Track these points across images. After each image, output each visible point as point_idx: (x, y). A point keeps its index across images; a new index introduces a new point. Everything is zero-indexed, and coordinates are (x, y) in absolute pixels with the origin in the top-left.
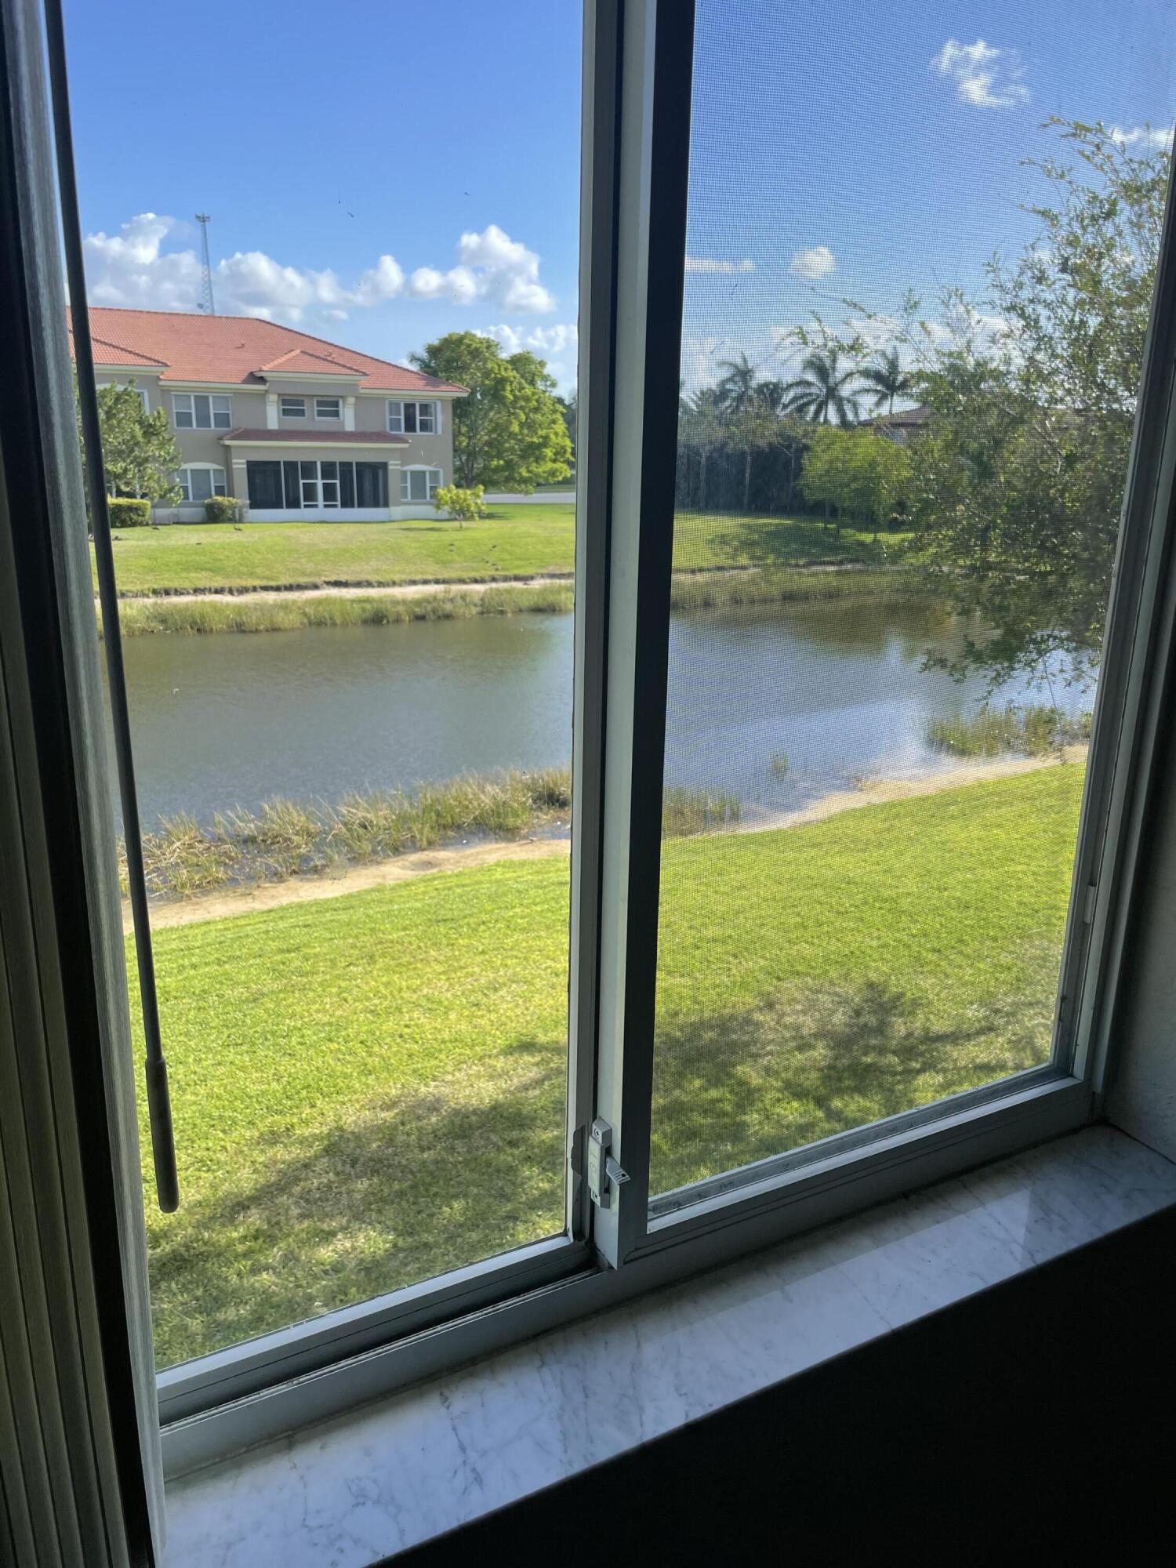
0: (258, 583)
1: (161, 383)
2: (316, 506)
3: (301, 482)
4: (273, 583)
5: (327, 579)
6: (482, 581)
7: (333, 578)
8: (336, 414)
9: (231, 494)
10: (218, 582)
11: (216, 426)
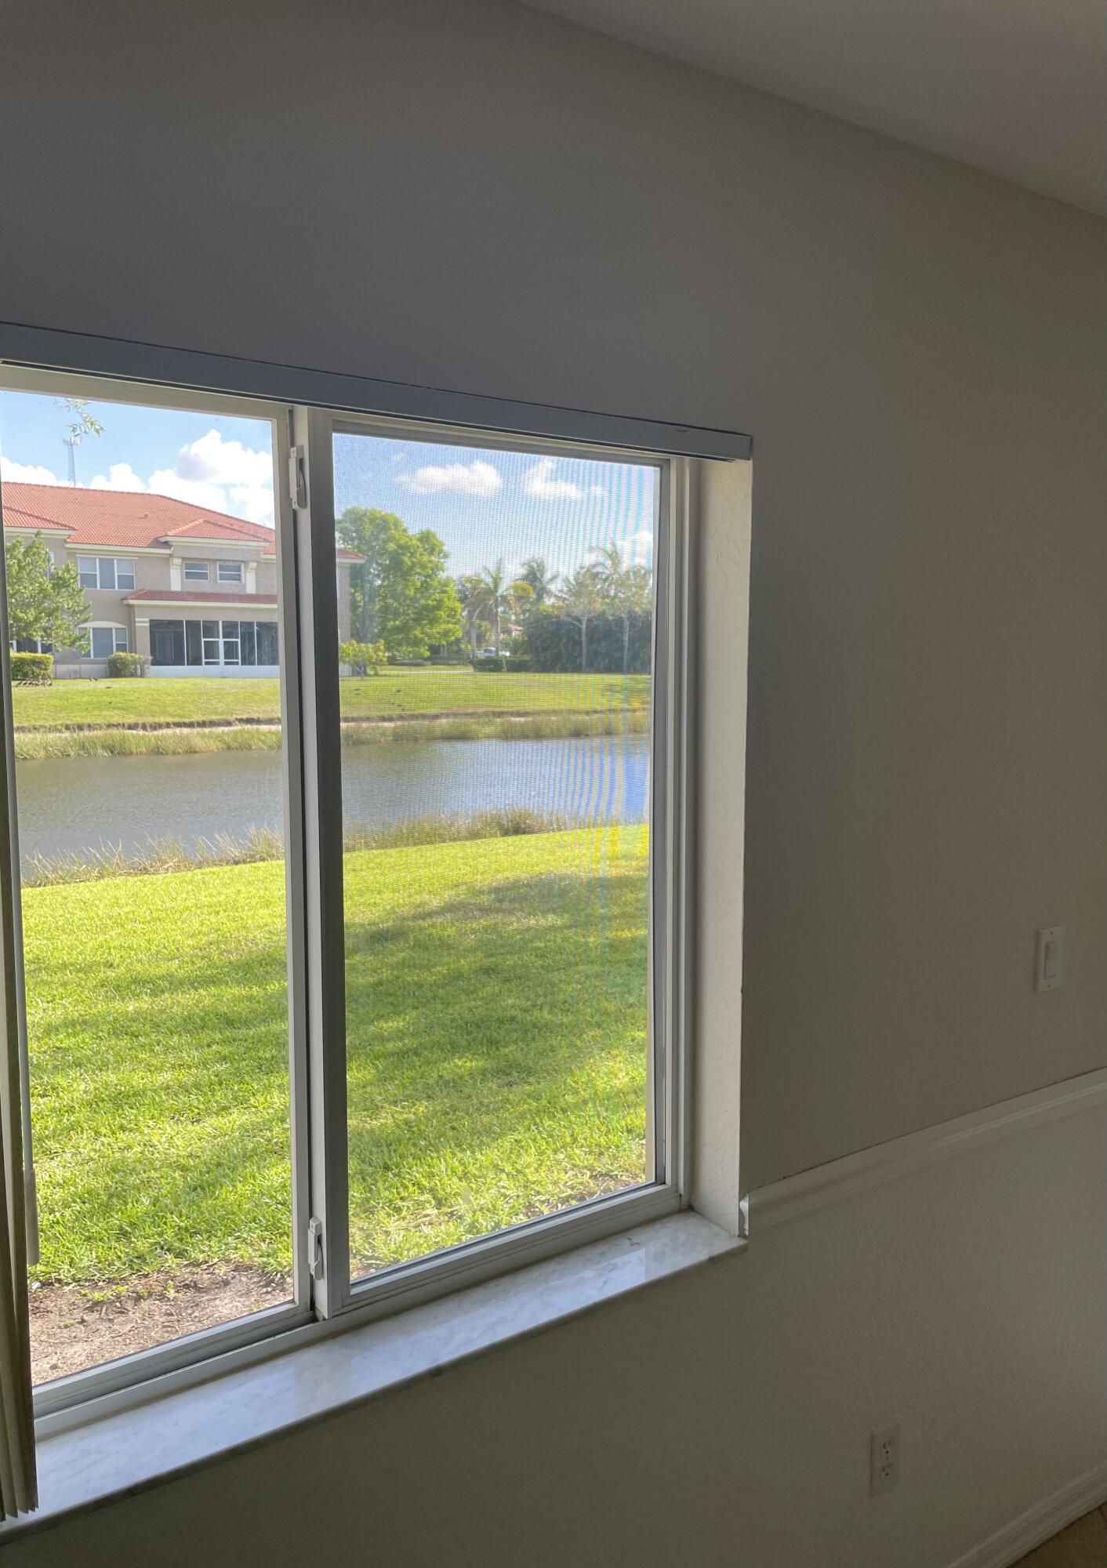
0: (170, 720)
1: (68, 546)
2: (217, 663)
3: (203, 640)
4: (187, 720)
5: (238, 717)
6: (391, 719)
7: (245, 716)
8: (238, 578)
9: (133, 650)
10: (131, 719)
11: (119, 588)
